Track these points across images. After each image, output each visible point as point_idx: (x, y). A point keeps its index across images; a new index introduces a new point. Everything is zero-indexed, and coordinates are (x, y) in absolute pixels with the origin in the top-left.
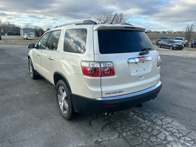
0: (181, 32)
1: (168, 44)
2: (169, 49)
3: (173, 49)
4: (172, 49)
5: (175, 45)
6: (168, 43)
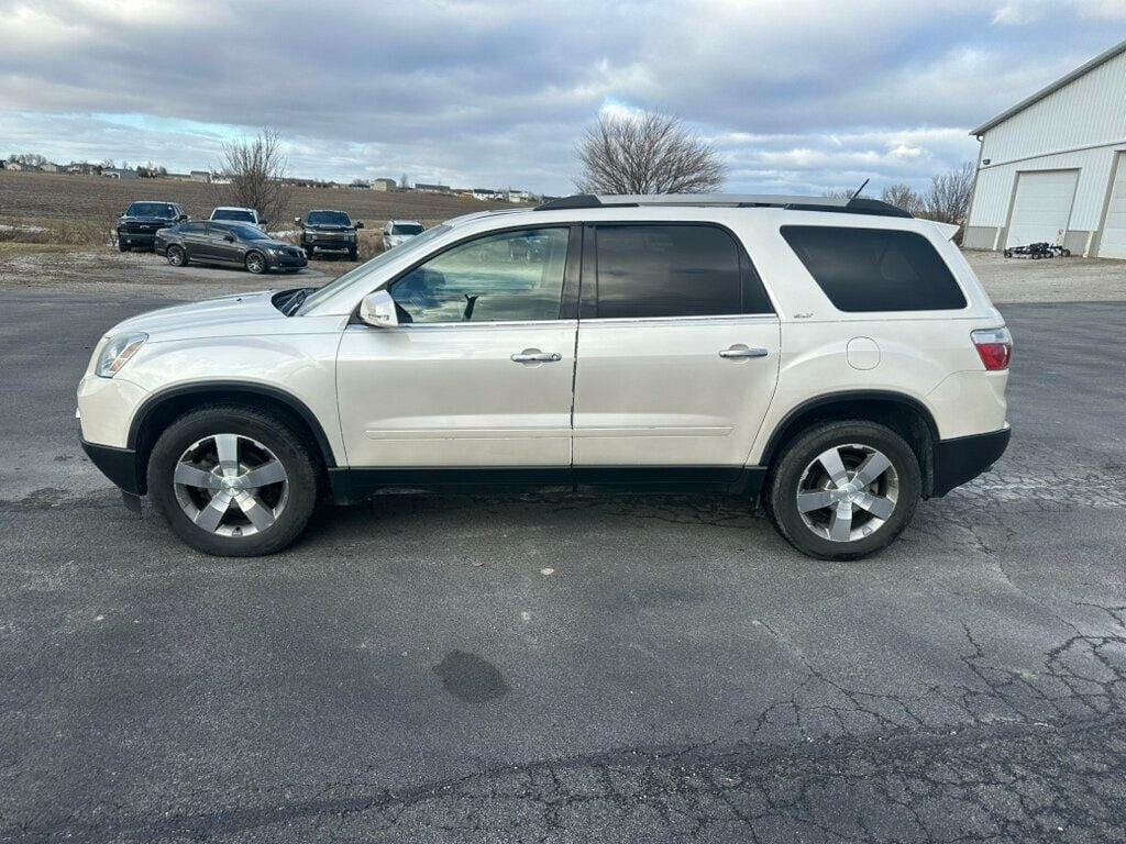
0: (99, 169)
1: (227, 243)
2: (245, 270)
3: (266, 270)
4: (263, 273)
5: (272, 252)
6: (232, 240)
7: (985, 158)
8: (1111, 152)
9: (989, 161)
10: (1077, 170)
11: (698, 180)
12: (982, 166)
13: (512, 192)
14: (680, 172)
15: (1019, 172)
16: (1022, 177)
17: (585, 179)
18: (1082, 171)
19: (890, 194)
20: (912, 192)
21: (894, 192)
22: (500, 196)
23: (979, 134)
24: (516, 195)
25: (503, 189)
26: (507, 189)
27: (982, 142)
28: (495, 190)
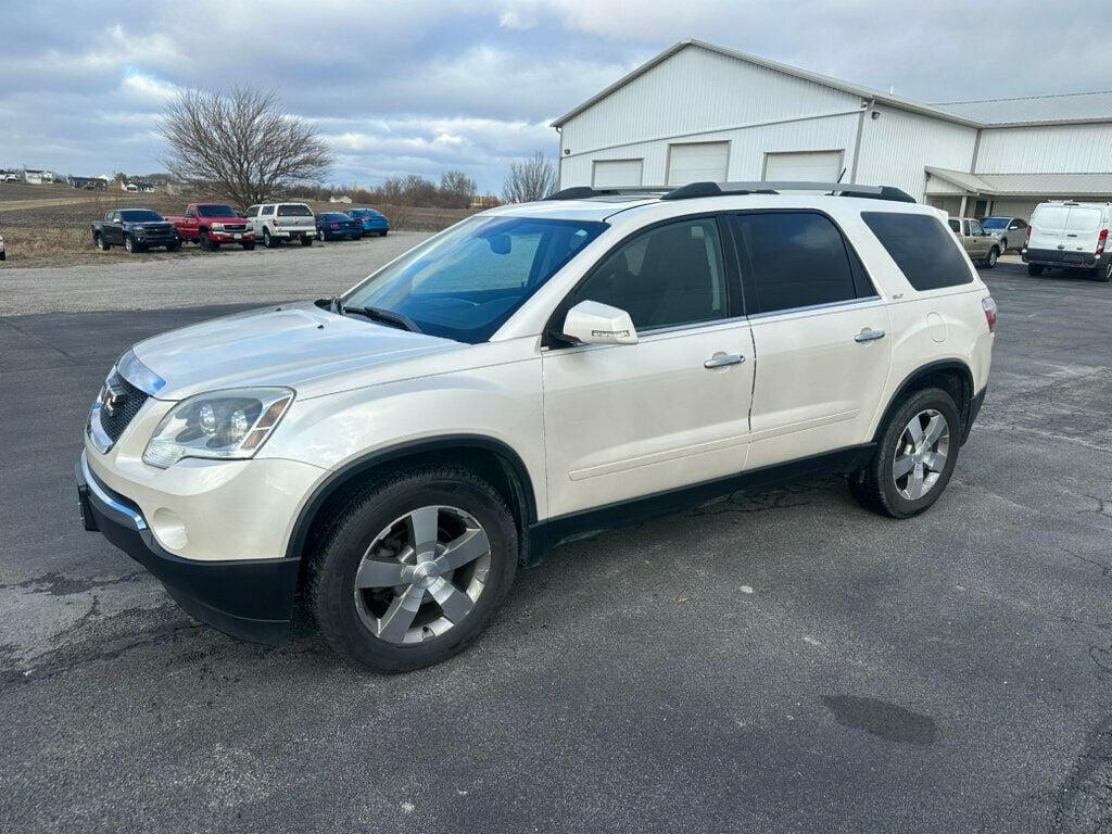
7: (564, 148)
8: (664, 146)
9: (568, 152)
10: (640, 160)
11: (306, 162)
12: (564, 155)
13: (29, 171)
14: (285, 153)
15: (595, 162)
16: (598, 166)
17: (173, 159)
18: (645, 161)
19: (448, 179)
20: (466, 178)
21: (451, 177)
22: (12, 177)
23: (558, 125)
24: (36, 175)
25: (14, 168)
26: (21, 168)
27: (561, 133)
28: (6, 170)
